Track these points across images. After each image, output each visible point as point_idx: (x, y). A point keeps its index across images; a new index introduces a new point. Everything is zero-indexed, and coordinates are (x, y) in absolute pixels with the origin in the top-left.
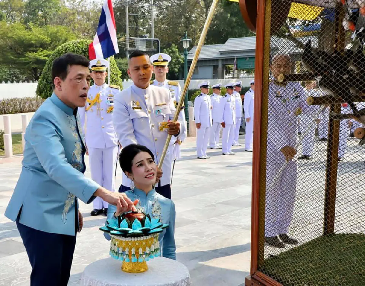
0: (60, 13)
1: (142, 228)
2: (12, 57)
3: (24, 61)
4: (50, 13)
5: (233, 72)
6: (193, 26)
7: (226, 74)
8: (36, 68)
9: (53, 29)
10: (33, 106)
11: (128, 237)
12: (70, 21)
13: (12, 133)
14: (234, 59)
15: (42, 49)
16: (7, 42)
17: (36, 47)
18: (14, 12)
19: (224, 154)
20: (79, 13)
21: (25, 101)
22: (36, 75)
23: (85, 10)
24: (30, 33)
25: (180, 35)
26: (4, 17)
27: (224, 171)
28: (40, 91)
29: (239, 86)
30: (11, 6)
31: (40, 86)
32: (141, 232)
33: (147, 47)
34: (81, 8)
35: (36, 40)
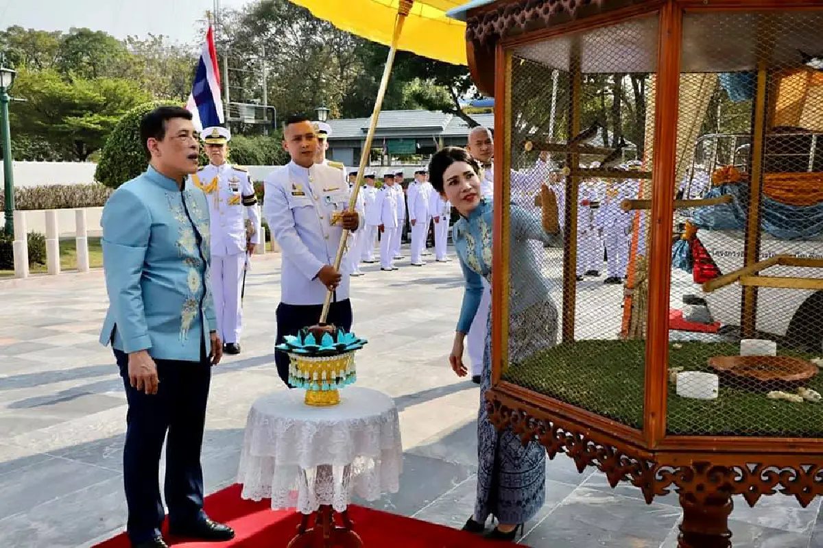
0: (118, 60)
1: (335, 344)
2: (40, 122)
3: (60, 130)
4: (102, 60)
5: (382, 158)
6: (324, 91)
7: (372, 160)
8: (81, 141)
9: (108, 83)
10: (87, 197)
11: (317, 356)
12: (136, 73)
13: (60, 238)
14: (383, 140)
15: (90, 113)
16: (30, 99)
17: (81, 109)
18: (40, 54)
19: (382, 269)
20: (151, 62)
21: (72, 190)
22: (81, 152)
23: (159, 58)
24: (72, 87)
25: (303, 102)
26: (22, 60)
27: (387, 292)
28: (101, 176)
29: (400, 174)
30: (34, 44)
31: (102, 167)
32: (335, 348)
33: (256, 118)
34: (154, 55)
35: (81, 98)
